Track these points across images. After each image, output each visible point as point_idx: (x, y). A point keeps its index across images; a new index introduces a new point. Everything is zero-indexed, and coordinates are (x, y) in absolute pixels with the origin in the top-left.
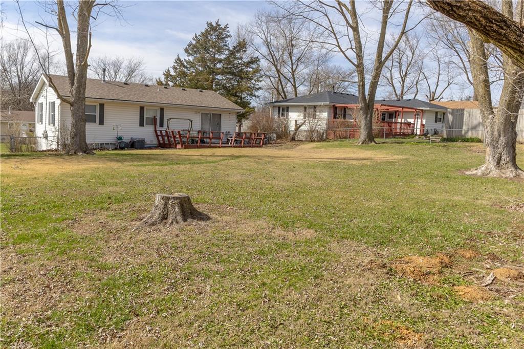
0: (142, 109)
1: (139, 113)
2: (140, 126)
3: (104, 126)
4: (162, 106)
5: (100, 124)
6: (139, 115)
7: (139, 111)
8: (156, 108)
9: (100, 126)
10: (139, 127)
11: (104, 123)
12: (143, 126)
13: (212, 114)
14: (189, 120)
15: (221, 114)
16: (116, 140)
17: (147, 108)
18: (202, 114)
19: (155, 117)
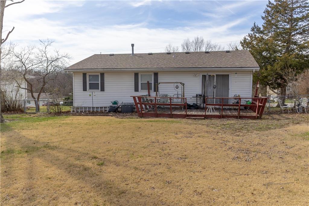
0: (136, 75)
1: (134, 79)
3: (105, 92)
4: (156, 70)
6: (134, 81)
7: (134, 77)
8: (151, 73)
9: (101, 92)
10: (134, 92)
11: (105, 90)
13: (217, 75)
14: (181, 83)
15: (229, 75)
16: (111, 104)
17: (142, 74)
18: (203, 76)
19: (148, 82)
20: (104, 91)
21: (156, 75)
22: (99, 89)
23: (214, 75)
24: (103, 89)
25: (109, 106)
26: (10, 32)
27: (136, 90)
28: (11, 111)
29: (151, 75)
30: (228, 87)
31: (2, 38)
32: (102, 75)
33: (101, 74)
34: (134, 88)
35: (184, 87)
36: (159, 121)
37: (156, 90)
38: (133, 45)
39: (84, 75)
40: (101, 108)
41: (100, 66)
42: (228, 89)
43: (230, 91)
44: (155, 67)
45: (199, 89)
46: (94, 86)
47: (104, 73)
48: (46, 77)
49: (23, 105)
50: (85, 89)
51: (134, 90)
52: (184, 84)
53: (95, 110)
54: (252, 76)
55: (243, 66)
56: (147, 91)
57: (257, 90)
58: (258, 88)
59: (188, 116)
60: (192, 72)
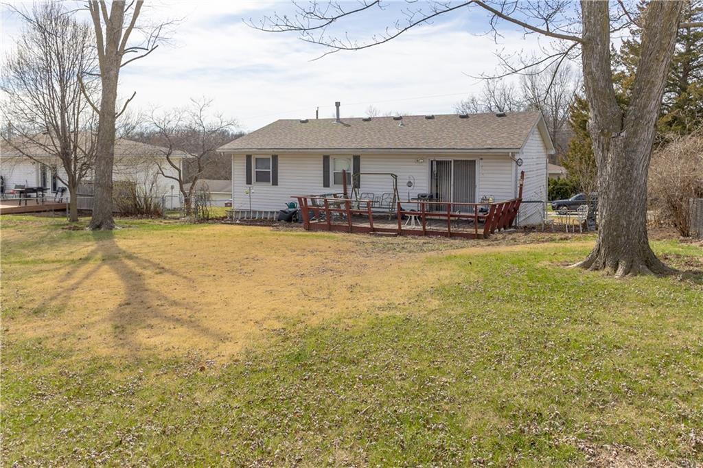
0: (326, 159)
1: (322, 166)
2: (324, 186)
5: (273, 184)
6: (322, 169)
7: (322, 162)
8: (349, 157)
9: (273, 186)
10: (323, 188)
11: (279, 183)
12: (328, 186)
13: (455, 161)
14: (392, 175)
15: (475, 161)
16: (285, 208)
17: (335, 157)
18: (432, 162)
19: (344, 171)
20: (277, 185)
21: (357, 159)
22: (269, 181)
23: (451, 161)
24: (275, 183)
25: (279, 210)
26: (129, 101)
27: (326, 184)
28: (142, 213)
29: (350, 159)
30: (475, 183)
31: (116, 112)
32: (275, 158)
33: (273, 156)
34: (322, 182)
35: (396, 180)
36: (324, 237)
37: (357, 186)
38: (338, 104)
39: (249, 158)
40: (260, 212)
41: (271, 144)
42: (475, 187)
43: (477, 190)
44: (353, 146)
45: (425, 185)
46: (262, 177)
47: (277, 156)
48: (202, 159)
49: (161, 205)
50: (249, 182)
51: (322, 185)
52: (396, 176)
53: (269, 216)
54: (514, 164)
55: (494, 147)
56: (342, 186)
57: (521, 189)
58: (521, 185)
59: (375, 230)
60: (414, 155)
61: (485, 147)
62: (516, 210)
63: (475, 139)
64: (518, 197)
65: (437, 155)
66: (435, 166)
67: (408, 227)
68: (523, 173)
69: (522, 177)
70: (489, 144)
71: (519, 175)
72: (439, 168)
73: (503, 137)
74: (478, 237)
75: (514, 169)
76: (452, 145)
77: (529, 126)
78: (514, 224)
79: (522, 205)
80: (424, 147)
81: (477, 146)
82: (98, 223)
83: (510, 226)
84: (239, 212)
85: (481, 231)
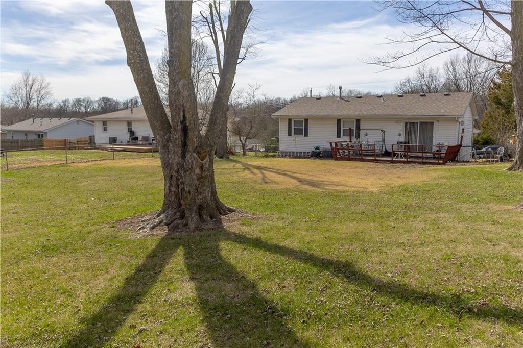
0: (339, 121)
1: (336, 125)
2: (337, 137)
4: (358, 117)
5: (305, 136)
6: (336, 127)
7: (336, 123)
8: (353, 120)
13: (420, 122)
14: (381, 130)
15: (433, 123)
16: (314, 150)
17: (344, 120)
18: (406, 123)
19: (350, 128)
20: (307, 136)
21: (358, 121)
22: (302, 134)
23: (418, 123)
25: (311, 151)
27: (339, 136)
29: (353, 122)
30: (432, 135)
32: (306, 121)
33: (305, 119)
34: (336, 135)
35: (384, 134)
37: (358, 136)
39: (290, 120)
41: (305, 112)
42: (433, 137)
44: (357, 113)
46: (298, 132)
50: (290, 134)
52: (384, 131)
54: (458, 124)
55: (446, 114)
56: (349, 137)
57: (462, 139)
58: (462, 136)
59: (377, 160)
60: (395, 119)
61: (441, 114)
62: (458, 151)
63: (433, 109)
64: (459, 143)
65: (409, 118)
66: (408, 125)
67: (397, 159)
68: (463, 129)
69: (463, 132)
70: (443, 113)
71: (461, 131)
72: (411, 126)
73: (451, 108)
74: (440, 164)
75: (458, 127)
76: (420, 113)
77: (466, 102)
78: (456, 159)
79: (462, 148)
80: (402, 114)
81: (436, 114)
82: (221, 155)
83: (454, 161)
84: (284, 152)
85: (441, 162)
